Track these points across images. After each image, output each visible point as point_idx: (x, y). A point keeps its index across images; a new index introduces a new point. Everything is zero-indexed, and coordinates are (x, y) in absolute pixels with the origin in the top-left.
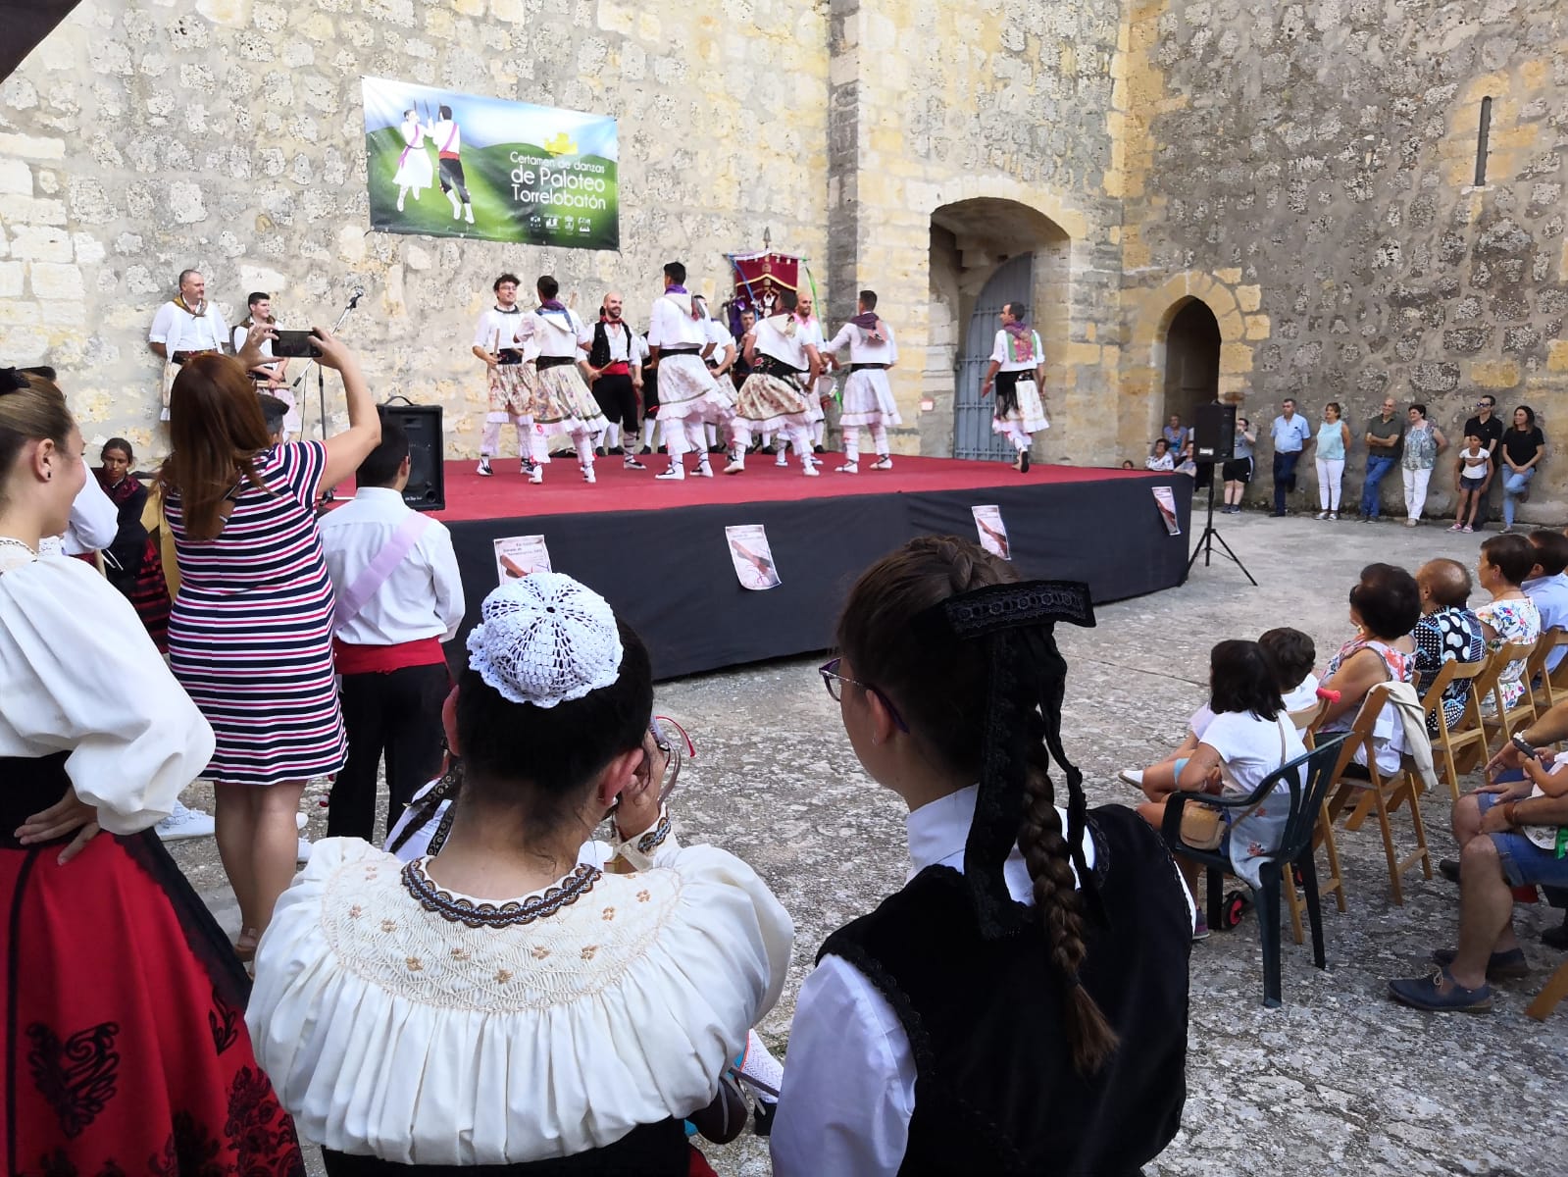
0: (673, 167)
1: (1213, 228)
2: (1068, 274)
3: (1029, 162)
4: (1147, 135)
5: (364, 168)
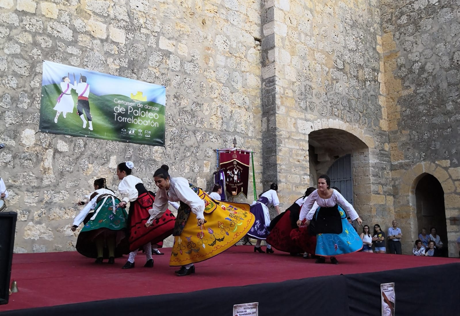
0: (192, 110)
1: (433, 143)
2: (369, 163)
3: (349, 114)
4: (397, 105)
5: (39, 102)
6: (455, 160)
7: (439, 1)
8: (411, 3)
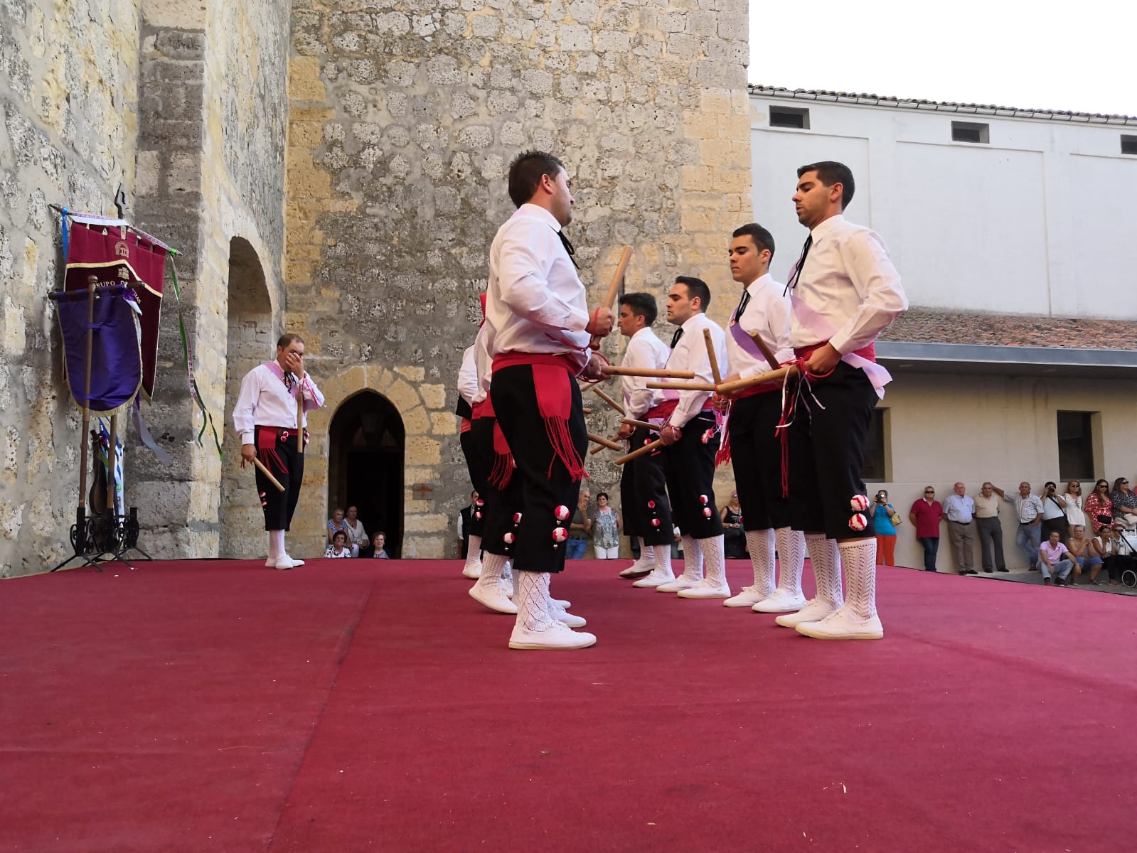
1: (392, 328)
2: (268, 349)
4: (313, 229)
6: (435, 371)
7: (433, 36)
8: (370, 11)
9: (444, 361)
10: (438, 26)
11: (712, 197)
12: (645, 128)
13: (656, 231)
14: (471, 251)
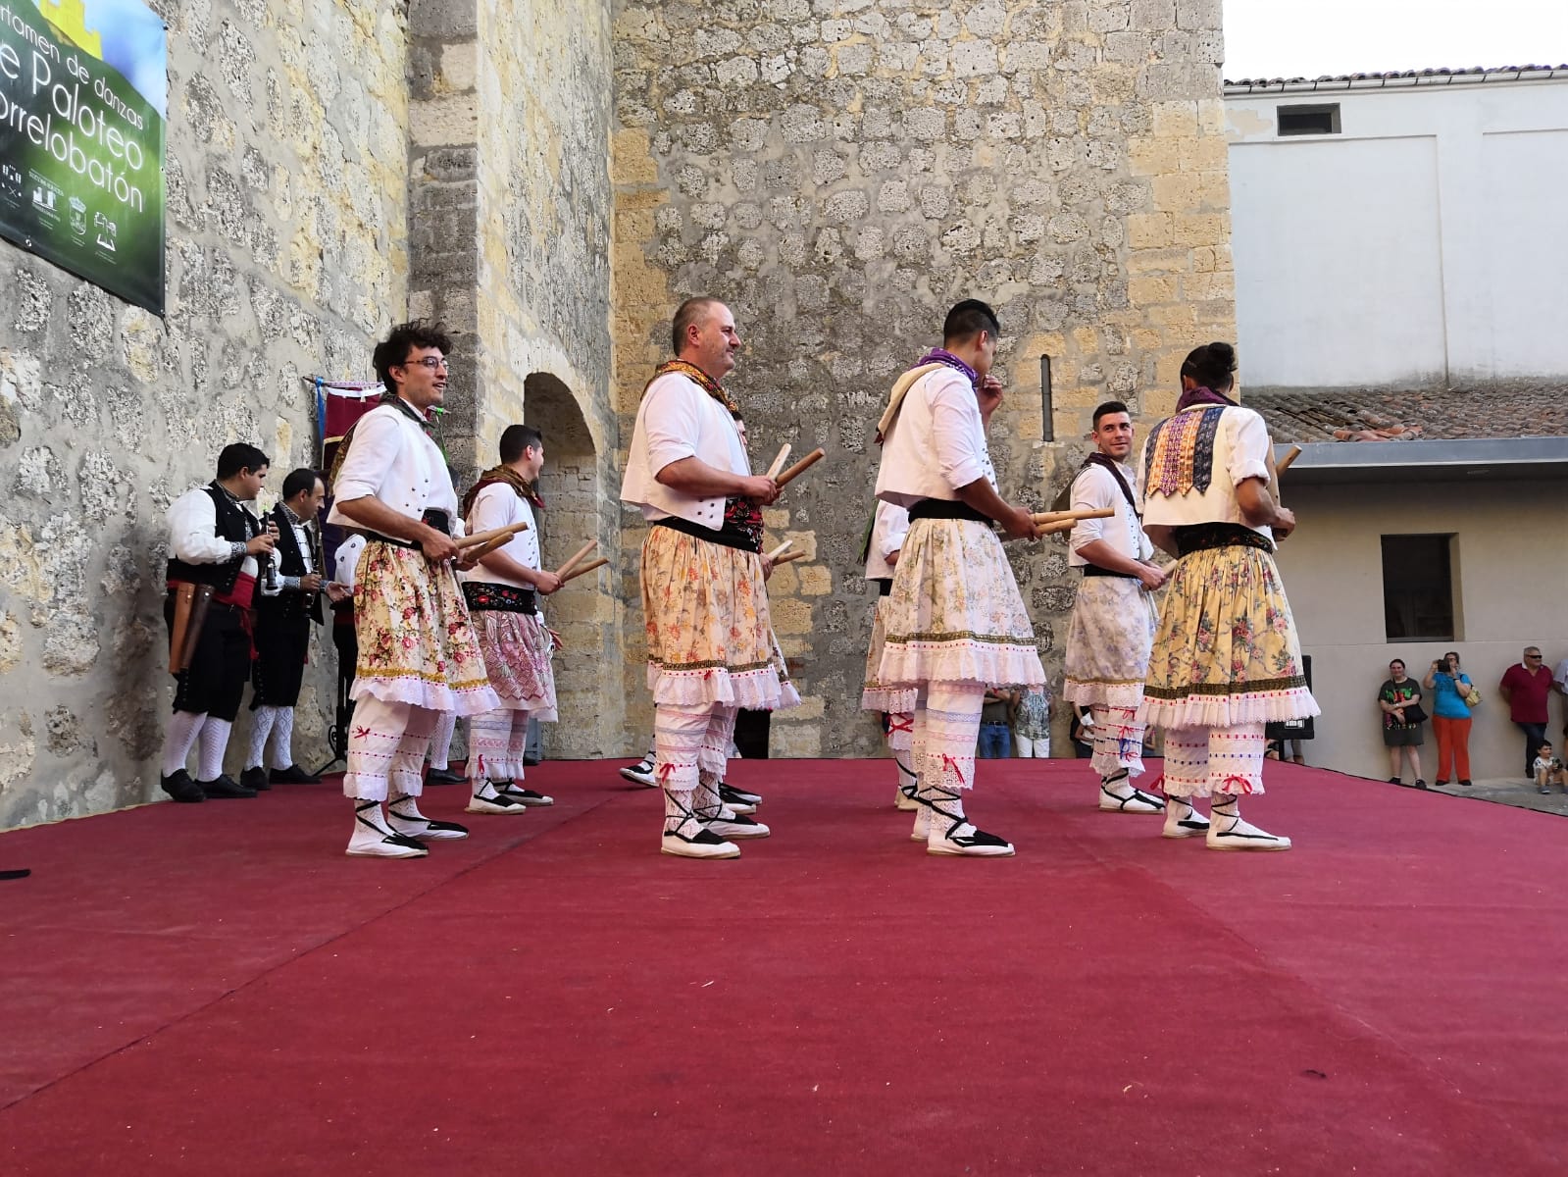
0: (243, 178)
3: (575, 343)
4: (647, 343)
6: (802, 514)
7: (788, 81)
8: (708, 61)
9: (813, 500)
10: (793, 66)
11: (1172, 255)
12: (1075, 168)
13: (1093, 309)
14: (843, 358)
